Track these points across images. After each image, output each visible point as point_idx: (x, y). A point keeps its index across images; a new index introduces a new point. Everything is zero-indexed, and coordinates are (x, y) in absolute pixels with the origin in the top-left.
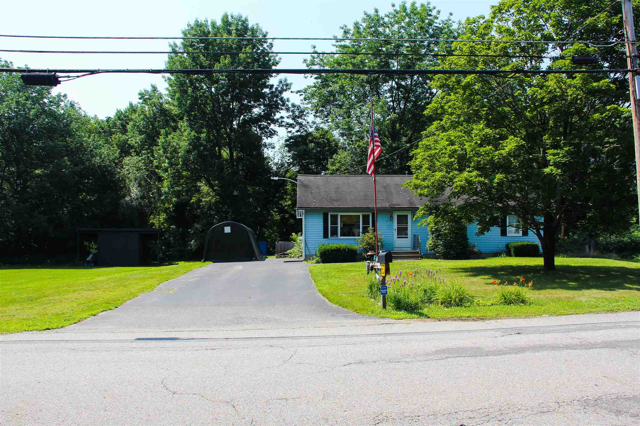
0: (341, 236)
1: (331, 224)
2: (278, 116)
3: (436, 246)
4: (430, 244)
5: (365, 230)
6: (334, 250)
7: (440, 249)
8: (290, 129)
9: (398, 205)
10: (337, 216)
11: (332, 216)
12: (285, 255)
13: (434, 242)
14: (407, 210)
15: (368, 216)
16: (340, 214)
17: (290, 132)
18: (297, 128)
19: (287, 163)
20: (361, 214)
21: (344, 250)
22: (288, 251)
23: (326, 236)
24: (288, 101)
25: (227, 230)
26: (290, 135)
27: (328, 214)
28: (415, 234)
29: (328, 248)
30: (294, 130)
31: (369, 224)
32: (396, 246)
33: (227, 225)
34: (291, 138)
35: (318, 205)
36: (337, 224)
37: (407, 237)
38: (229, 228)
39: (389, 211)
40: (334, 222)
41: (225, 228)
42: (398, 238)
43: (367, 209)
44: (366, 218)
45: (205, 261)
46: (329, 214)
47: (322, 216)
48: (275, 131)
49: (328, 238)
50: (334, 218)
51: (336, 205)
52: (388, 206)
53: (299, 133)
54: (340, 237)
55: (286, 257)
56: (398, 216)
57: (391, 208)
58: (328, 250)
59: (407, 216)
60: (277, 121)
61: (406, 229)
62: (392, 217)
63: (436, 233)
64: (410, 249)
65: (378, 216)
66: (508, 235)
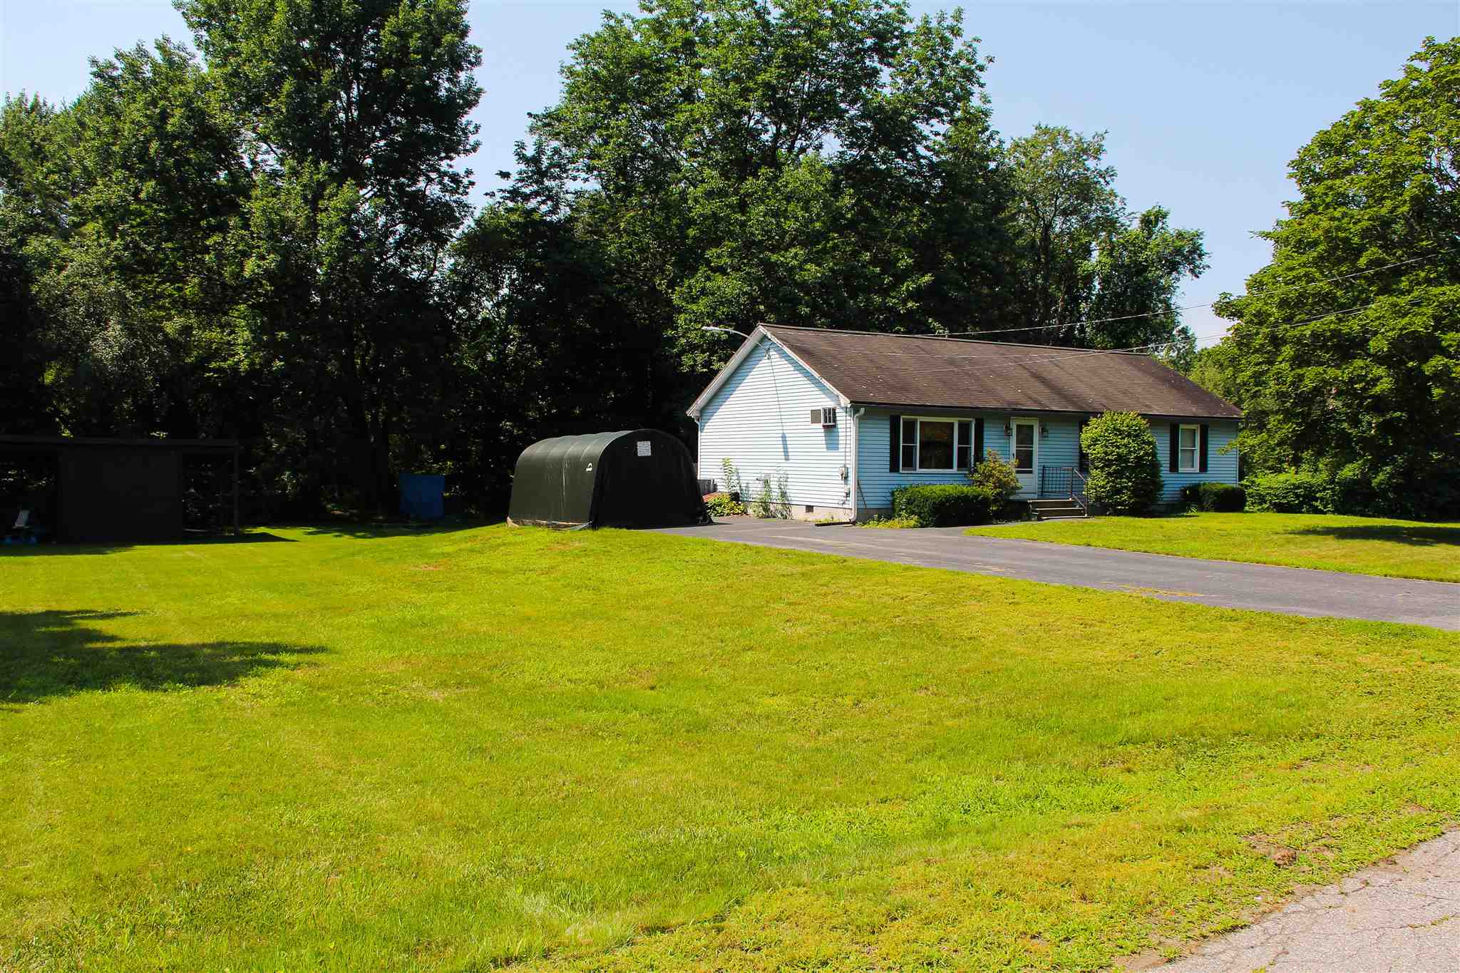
0: (921, 467)
1: (905, 440)
5: (962, 456)
9: (1019, 404)
10: (914, 424)
11: (905, 424)
14: (1033, 416)
15: (968, 425)
16: (919, 419)
20: (955, 421)
23: (894, 468)
27: (898, 419)
28: (1044, 465)
31: (969, 442)
35: (881, 398)
36: (913, 441)
37: (1031, 472)
38: (648, 443)
39: (1003, 416)
40: (909, 437)
41: (638, 443)
42: (1018, 472)
43: (968, 410)
44: (964, 428)
45: (593, 527)
46: (902, 417)
47: (888, 422)
49: (898, 471)
50: (910, 426)
51: (914, 399)
54: (919, 470)
56: (1018, 426)
57: (1010, 409)
59: (1032, 426)
61: (1030, 454)
62: (1008, 428)
63: (1117, 465)
64: (1036, 496)
65: (985, 425)
66: (1180, 470)
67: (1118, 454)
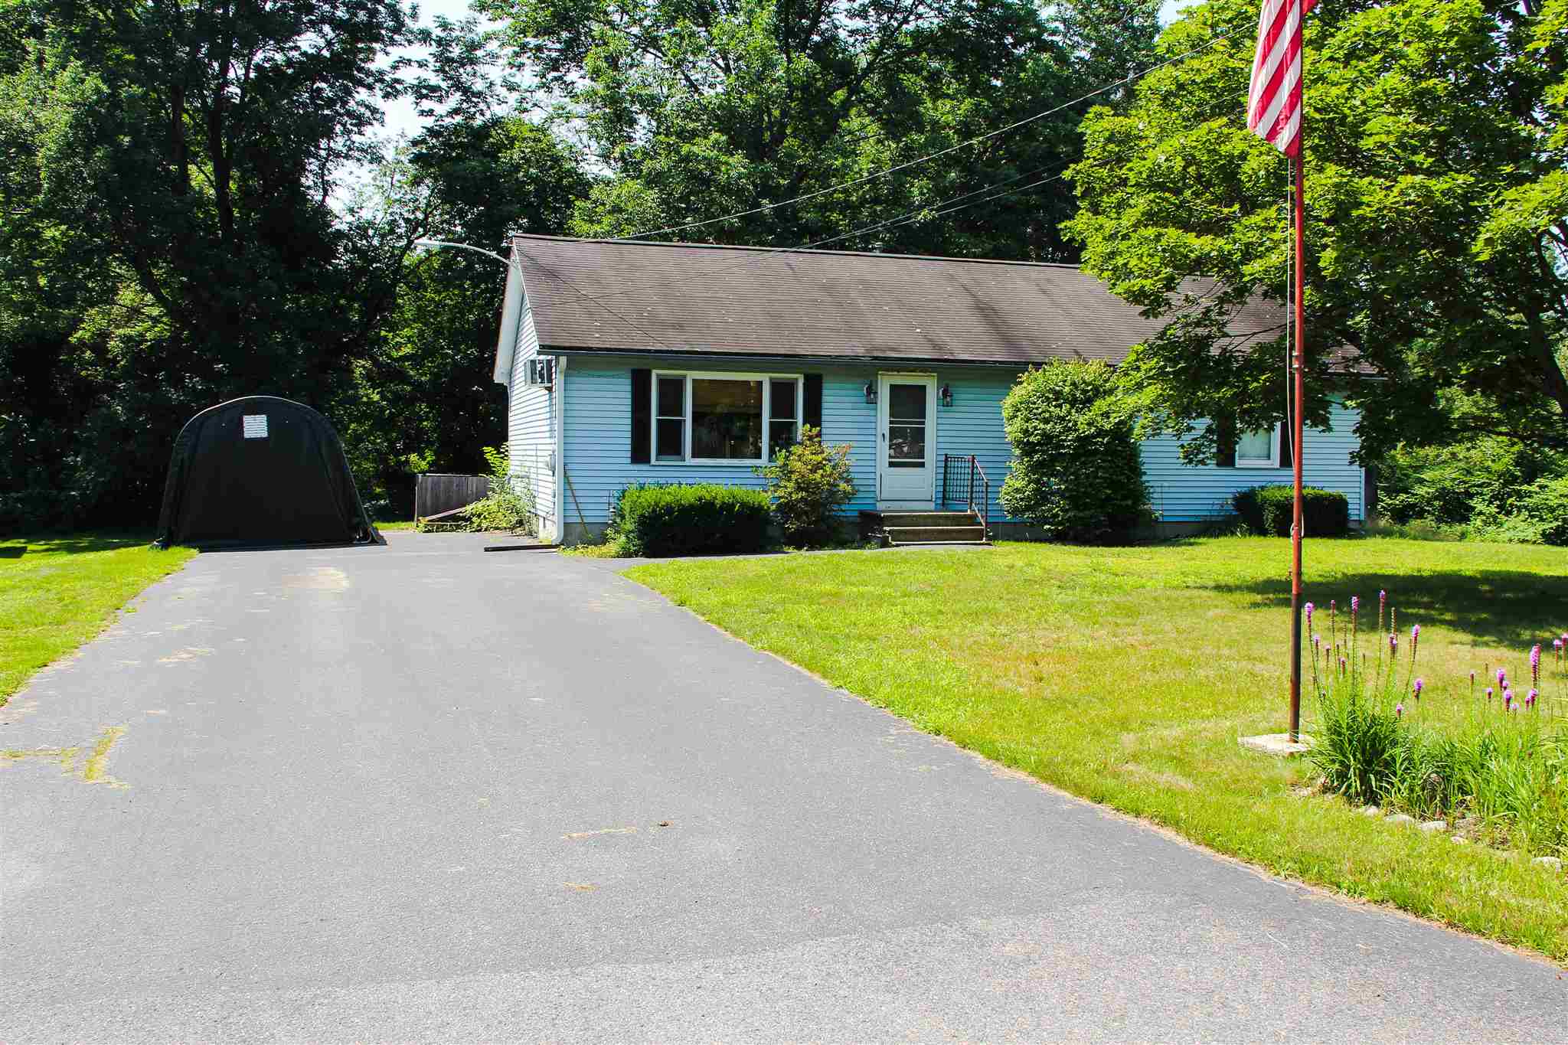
0: (694, 456)
1: (661, 412)
2: (381, 62)
3: (1041, 497)
4: (1017, 490)
5: (783, 437)
6: (692, 506)
7: (1057, 507)
8: (426, 104)
9: (893, 350)
10: (679, 383)
11: (662, 382)
12: (458, 522)
13: (1037, 482)
14: (924, 370)
15: (791, 386)
16: (691, 376)
17: (430, 113)
18: (454, 99)
19: (407, 221)
20: (765, 378)
21: (728, 507)
22: (469, 508)
23: (639, 455)
24: (414, 16)
25: (255, 427)
26: (429, 122)
27: (648, 373)
28: (949, 452)
29: (668, 498)
30: (441, 109)
31: (792, 414)
32: (884, 496)
33: (254, 409)
34: (432, 132)
35: (612, 341)
36: (679, 410)
37: (922, 465)
38: (262, 419)
39: (863, 371)
40: (671, 405)
41: (248, 420)
42: (891, 465)
43: (790, 361)
44: (783, 394)
45: (165, 545)
46: (654, 373)
47: (629, 381)
48: (374, 111)
49: (647, 460)
50: (672, 390)
51: (677, 342)
52: (861, 351)
53: (458, 119)
54: (690, 460)
55: (458, 527)
56: (894, 388)
57: (876, 358)
58: (669, 509)
59: (923, 388)
60: (380, 77)
61: (920, 434)
62: (871, 391)
63: (1044, 452)
64: (932, 506)
65: (825, 385)
66: (1238, 463)
67: (1044, 434)
